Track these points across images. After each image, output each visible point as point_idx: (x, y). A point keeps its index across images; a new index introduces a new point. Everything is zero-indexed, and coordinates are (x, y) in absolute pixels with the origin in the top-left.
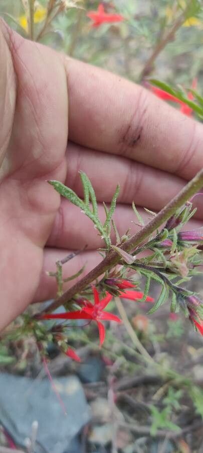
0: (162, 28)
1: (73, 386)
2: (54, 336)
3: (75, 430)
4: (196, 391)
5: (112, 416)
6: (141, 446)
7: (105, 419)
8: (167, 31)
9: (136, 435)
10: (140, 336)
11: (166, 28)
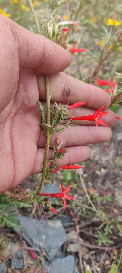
0: (102, 54)
1: (58, 224)
2: (45, 202)
3: (61, 244)
4: (119, 227)
5: (77, 240)
6: (92, 255)
7: (74, 241)
8: (105, 56)
9: (90, 250)
10: (92, 198)
11: (104, 54)
